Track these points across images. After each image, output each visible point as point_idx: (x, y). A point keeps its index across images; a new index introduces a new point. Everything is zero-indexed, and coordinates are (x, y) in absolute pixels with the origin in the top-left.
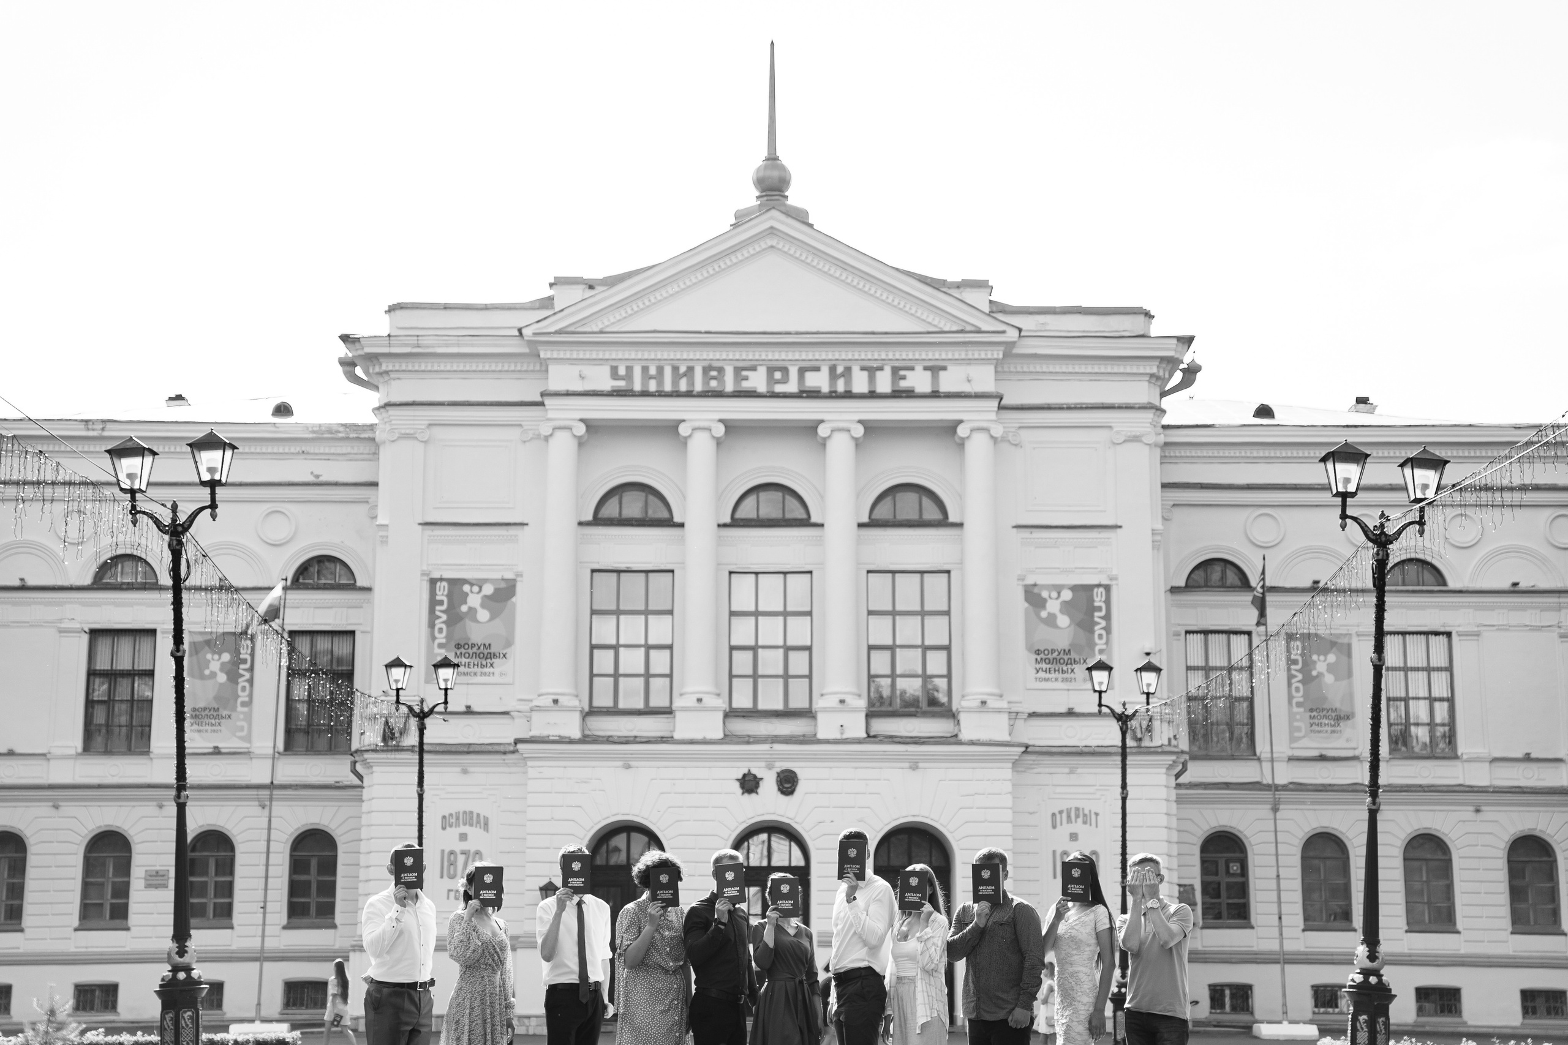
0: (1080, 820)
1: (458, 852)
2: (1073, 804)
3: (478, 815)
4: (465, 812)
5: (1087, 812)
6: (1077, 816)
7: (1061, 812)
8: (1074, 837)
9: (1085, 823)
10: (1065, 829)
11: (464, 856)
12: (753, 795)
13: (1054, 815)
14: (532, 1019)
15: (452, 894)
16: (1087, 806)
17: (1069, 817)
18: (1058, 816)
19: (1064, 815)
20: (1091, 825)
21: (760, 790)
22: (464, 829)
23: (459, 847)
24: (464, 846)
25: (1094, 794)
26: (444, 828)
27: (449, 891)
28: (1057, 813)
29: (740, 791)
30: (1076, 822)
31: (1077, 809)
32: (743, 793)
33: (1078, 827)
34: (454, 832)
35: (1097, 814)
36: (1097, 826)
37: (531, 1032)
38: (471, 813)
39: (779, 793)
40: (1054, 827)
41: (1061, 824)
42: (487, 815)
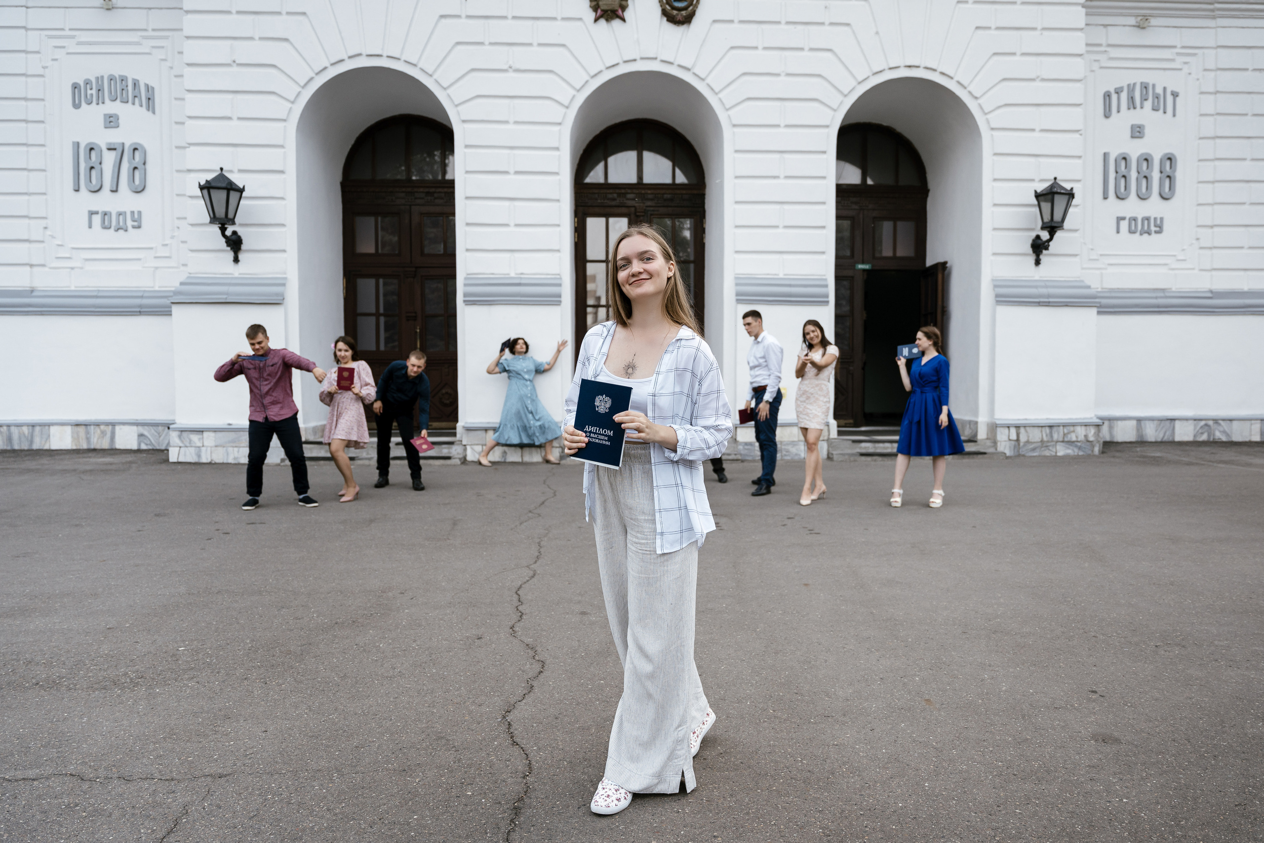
0: (1148, 104)
1: (104, 148)
2: (1138, 78)
3: (136, 84)
4: (111, 79)
5: (1159, 90)
6: (1144, 99)
7: (1118, 91)
8: (1137, 132)
9: (1156, 109)
10: (1125, 119)
11: (113, 153)
12: (616, 23)
13: (1107, 96)
14: (206, 434)
15: (97, 219)
16: (1160, 81)
17: (1131, 99)
18: (1114, 97)
19: (1124, 96)
20: (1165, 112)
21: (627, 14)
22: (111, 107)
23: (104, 138)
24: (114, 136)
25: (1173, 60)
26: (77, 106)
27: (92, 213)
28: (1112, 91)
29: (592, 15)
30: (1142, 108)
31: (1145, 87)
32: (596, 20)
33: (1145, 115)
34: (94, 114)
35: (1175, 95)
36: (1174, 115)
37: (204, 460)
38: (123, 79)
39: (665, 19)
40: (1107, 115)
41: (1118, 112)
42: (151, 84)
